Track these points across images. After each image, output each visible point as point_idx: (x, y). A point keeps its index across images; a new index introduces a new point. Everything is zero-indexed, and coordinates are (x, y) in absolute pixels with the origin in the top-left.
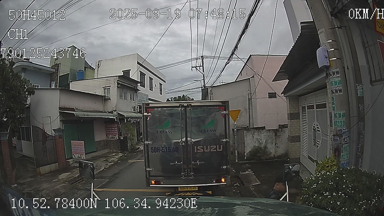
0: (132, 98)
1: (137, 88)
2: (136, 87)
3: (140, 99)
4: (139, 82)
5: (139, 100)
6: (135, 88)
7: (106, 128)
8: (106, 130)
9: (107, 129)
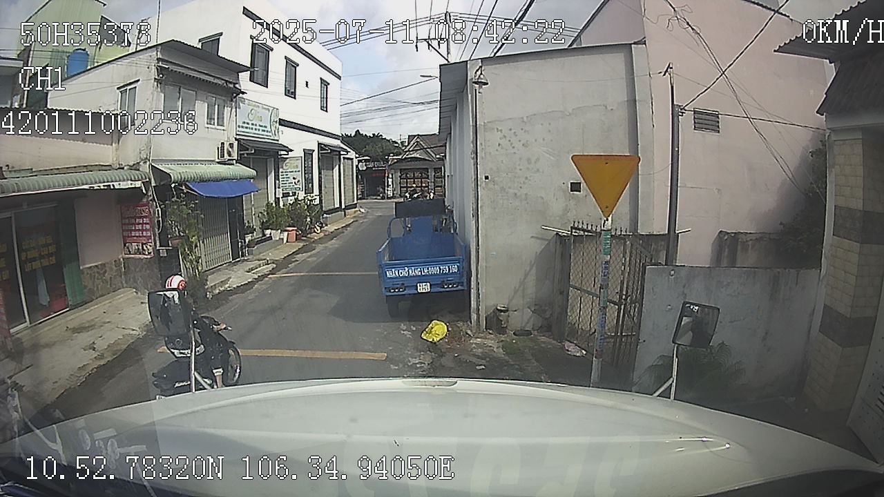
0: (215, 118)
1: (237, 86)
2: (235, 84)
3: (248, 121)
4: (245, 69)
5: (241, 125)
6: (232, 86)
7: (123, 218)
8: (122, 224)
9: (125, 224)
